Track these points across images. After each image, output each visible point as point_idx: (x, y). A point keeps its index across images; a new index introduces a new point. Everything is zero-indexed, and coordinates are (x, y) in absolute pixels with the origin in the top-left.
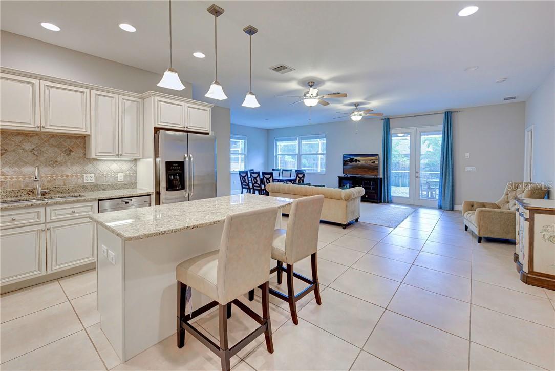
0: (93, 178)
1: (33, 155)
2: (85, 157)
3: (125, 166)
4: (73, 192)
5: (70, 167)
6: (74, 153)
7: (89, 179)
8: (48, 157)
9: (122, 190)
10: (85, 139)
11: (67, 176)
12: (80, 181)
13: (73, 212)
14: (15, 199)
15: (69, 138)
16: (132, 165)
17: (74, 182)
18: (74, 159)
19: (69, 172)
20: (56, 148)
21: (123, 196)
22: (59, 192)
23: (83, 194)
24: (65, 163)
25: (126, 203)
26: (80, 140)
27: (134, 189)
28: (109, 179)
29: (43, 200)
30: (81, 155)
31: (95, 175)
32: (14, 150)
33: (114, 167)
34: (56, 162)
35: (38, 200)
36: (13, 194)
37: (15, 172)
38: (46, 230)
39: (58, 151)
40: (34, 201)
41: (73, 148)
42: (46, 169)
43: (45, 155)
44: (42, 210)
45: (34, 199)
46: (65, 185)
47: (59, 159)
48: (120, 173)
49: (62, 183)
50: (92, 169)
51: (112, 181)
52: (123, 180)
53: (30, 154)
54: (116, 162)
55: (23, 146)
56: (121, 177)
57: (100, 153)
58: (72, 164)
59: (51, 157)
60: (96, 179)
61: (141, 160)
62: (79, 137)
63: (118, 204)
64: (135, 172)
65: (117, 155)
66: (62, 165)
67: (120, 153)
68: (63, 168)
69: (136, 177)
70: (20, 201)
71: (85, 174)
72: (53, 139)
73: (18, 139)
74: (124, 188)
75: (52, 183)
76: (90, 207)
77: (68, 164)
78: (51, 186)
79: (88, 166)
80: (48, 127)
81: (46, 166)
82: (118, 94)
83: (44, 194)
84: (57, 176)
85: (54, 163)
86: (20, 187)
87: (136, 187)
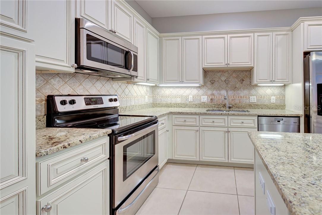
0: (255, 99)
1: (225, 84)
2: (251, 84)
3: (276, 91)
4: (244, 108)
5: (242, 91)
6: (245, 82)
7: (253, 99)
8: (232, 84)
9: (274, 110)
10: (251, 72)
11: (241, 97)
12: (247, 101)
13: (242, 122)
14: (218, 109)
15: (242, 72)
16: (282, 90)
17: (245, 101)
18: (245, 86)
19: (242, 95)
20: (236, 79)
21: (276, 115)
22: (237, 107)
23: (249, 110)
24: (240, 88)
25: (278, 121)
26: (248, 73)
27: (283, 110)
28: (265, 101)
29: (229, 111)
30: (249, 83)
31: (257, 97)
32: (218, 81)
33: (269, 91)
34: (236, 87)
35: (226, 111)
36: (217, 106)
37: (218, 93)
38: (228, 132)
39: (237, 80)
40: (225, 111)
41: (244, 78)
42: (231, 92)
43: (231, 83)
44: (226, 117)
45: (225, 110)
46: (240, 103)
47: (237, 86)
48: (273, 97)
49: (239, 102)
50: (255, 93)
51: (267, 103)
52: (275, 102)
53: (224, 82)
54: (270, 88)
55: (221, 78)
56: (273, 100)
57: (259, 80)
58: (244, 89)
59: (234, 85)
60: (258, 100)
61: (290, 85)
62: (247, 70)
63: (272, 121)
64: (284, 96)
65: (271, 81)
66: (238, 90)
67: (273, 80)
68: (239, 92)
69: (284, 100)
70: (219, 110)
71: (251, 96)
72: (234, 73)
73: (219, 74)
74: (276, 109)
75: (234, 101)
76: (252, 121)
77: (242, 89)
78: (233, 103)
79: (252, 91)
80: (231, 64)
81: (231, 90)
82: (272, 31)
83: (230, 108)
84: (236, 97)
85: (235, 88)
86: (220, 102)
87: (284, 109)
